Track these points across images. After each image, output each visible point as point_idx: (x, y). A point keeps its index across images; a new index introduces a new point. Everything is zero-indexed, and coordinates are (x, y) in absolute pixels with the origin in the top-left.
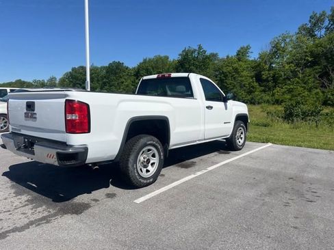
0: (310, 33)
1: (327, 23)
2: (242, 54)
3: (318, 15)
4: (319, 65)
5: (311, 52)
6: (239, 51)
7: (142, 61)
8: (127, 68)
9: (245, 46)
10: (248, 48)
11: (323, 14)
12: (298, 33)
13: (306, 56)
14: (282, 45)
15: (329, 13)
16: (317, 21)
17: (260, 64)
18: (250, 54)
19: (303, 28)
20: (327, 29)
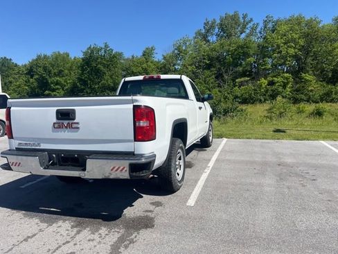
0: (205, 38)
1: (217, 30)
2: (147, 54)
3: (210, 23)
4: (214, 67)
5: (208, 55)
6: (144, 52)
7: (35, 58)
8: (16, 65)
9: (150, 47)
10: (153, 49)
11: (214, 21)
12: (195, 38)
13: (204, 59)
14: (184, 48)
15: (218, 22)
16: (209, 28)
17: (165, 65)
18: (155, 55)
19: (199, 33)
20: (218, 35)
